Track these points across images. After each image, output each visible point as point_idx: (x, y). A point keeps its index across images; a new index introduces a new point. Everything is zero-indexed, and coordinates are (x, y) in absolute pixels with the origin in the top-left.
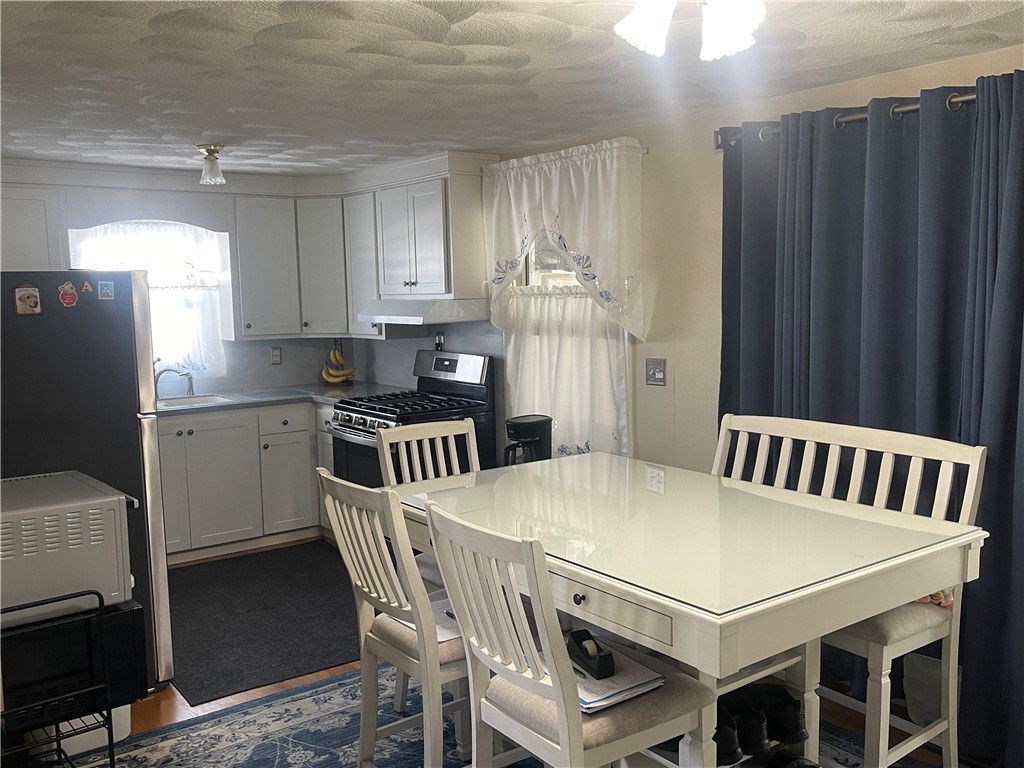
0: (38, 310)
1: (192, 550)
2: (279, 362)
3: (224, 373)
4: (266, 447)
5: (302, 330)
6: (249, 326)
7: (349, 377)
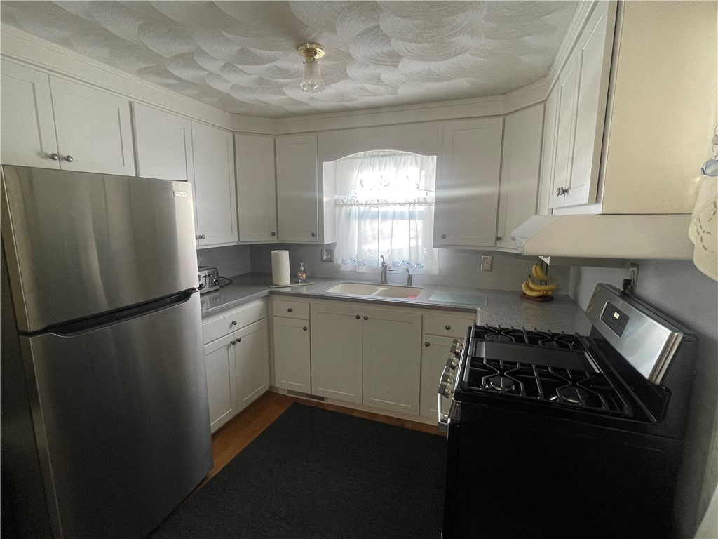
1: (362, 405)
2: (489, 269)
3: (436, 272)
4: (427, 345)
5: (496, 242)
6: (444, 237)
7: (550, 293)
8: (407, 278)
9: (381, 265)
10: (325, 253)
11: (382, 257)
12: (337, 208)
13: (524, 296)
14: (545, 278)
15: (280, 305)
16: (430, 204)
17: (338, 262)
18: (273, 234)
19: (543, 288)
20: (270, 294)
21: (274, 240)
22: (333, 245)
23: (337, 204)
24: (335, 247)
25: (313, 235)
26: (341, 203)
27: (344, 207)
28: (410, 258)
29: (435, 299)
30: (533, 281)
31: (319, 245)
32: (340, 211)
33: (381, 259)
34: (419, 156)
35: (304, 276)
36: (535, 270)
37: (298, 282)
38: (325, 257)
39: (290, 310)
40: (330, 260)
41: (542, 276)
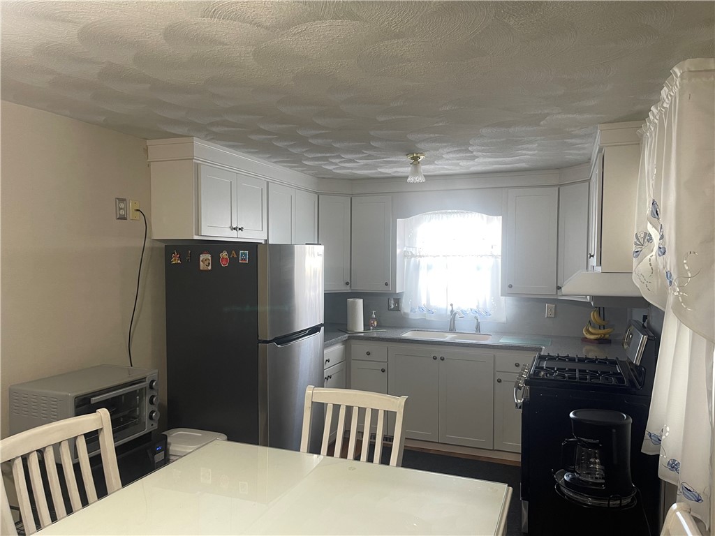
0: (210, 268)
1: (438, 443)
2: (553, 316)
3: (504, 319)
4: (499, 381)
5: (557, 292)
6: (510, 286)
7: (607, 336)
8: (475, 325)
9: (449, 313)
10: (392, 302)
11: (452, 305)
12: (406, 260)
13: (585, 340)
14: (603, 323)
15: (359, 349)
16: (496, 257)
17: (406, 311)
18: (347, 284)
19: (602, 331)
20: (350, 338)
21: (347, 289)
22: (401, 294)
23: (405, 255)
24: (402, 296)
25: (386, 284)
26: (410, 254)
27: (413, 259)
28: (478, 307)
29: (504, 341)
30: (594, 327)
31: (391, 293)
32: (409, 263)
33: (450, 308)
34: (485, 216)
35: (375, 323)
36: (593, 316)
37: (370, 330)
38: (392, 306)
39: (368, 354)
40: (397, 309)
41: (600, 321)
